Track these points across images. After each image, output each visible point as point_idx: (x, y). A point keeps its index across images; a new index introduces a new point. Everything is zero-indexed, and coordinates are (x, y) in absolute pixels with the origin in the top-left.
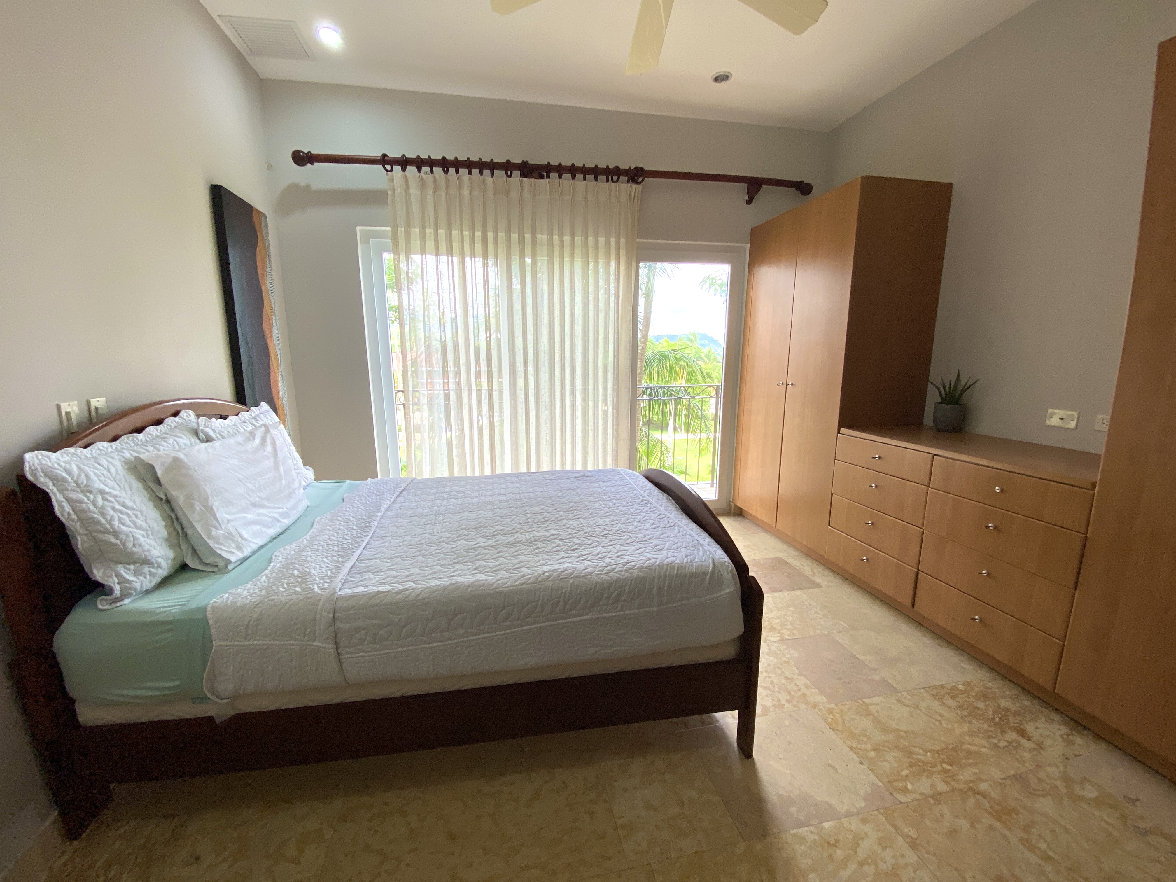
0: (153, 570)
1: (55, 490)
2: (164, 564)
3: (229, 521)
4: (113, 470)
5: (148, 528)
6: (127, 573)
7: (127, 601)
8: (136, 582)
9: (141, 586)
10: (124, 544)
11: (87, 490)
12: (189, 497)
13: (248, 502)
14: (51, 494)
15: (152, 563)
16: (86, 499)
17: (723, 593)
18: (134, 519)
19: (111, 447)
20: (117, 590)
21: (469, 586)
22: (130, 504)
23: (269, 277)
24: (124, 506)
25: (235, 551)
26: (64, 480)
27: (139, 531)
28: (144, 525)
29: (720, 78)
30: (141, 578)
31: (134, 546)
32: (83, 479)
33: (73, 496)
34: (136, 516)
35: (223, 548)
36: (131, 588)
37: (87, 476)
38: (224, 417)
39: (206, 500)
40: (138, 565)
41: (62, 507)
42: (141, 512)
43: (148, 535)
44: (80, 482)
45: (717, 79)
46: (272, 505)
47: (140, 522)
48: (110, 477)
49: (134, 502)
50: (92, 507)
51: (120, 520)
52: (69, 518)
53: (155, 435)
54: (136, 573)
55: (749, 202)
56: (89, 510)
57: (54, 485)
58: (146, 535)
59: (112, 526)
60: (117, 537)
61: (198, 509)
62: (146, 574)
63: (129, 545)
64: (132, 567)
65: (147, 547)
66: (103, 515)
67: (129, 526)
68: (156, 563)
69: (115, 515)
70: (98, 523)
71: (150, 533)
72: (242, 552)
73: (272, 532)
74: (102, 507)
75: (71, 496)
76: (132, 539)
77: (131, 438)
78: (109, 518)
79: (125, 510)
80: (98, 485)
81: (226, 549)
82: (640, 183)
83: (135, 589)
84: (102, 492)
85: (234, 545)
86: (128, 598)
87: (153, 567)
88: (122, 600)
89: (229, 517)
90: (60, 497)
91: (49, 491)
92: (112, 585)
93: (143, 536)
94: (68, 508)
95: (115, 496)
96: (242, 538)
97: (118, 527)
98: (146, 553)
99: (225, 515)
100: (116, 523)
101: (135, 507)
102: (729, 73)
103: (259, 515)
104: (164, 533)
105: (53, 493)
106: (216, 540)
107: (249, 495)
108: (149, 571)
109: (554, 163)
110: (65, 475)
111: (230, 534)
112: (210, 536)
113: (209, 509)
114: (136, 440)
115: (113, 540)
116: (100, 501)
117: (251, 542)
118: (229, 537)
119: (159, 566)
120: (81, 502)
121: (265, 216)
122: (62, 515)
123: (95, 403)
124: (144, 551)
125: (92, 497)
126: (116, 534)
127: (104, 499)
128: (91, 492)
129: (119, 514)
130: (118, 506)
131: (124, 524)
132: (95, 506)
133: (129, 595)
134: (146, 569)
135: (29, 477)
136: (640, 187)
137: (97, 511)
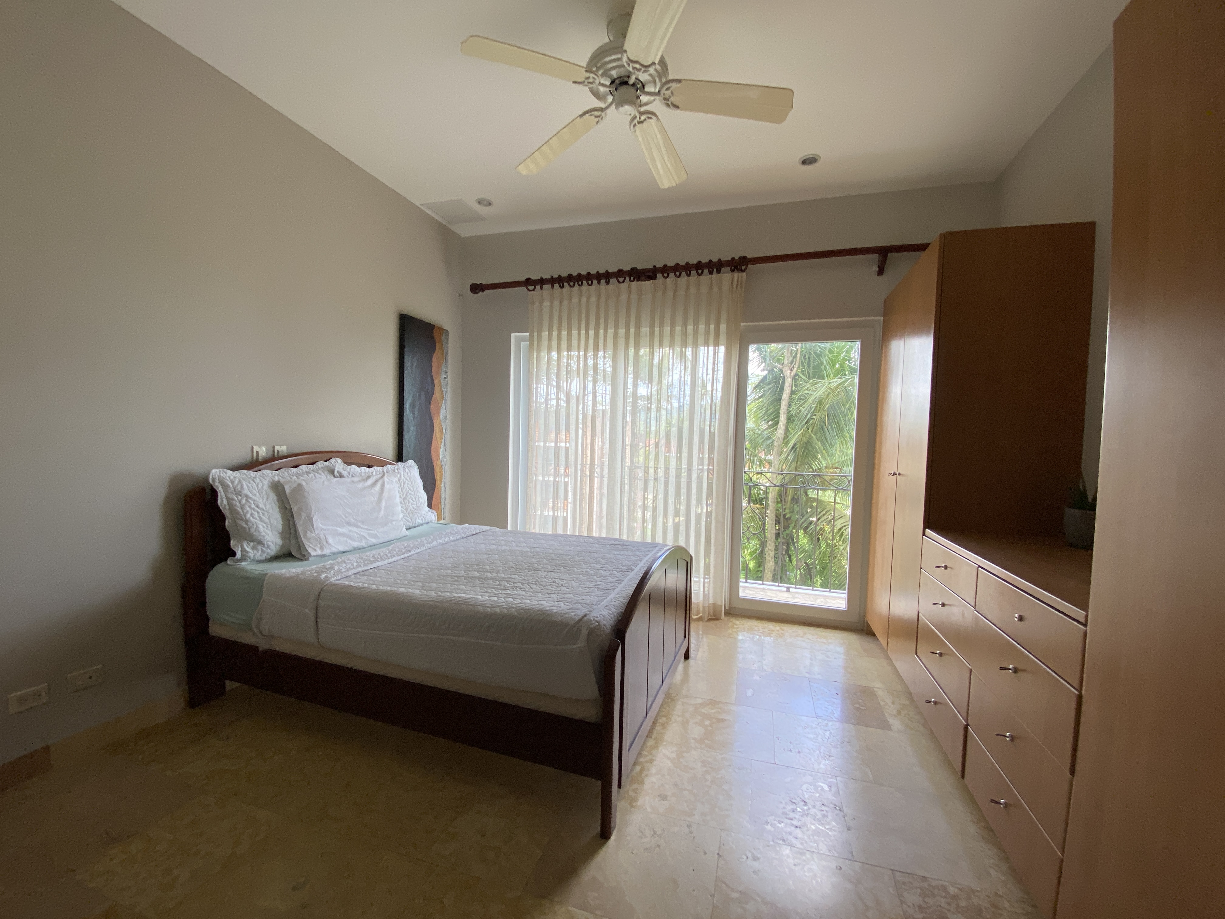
0: (264, 549)
1: (222, 490)
2: (272, 546)
3: (322, 529)
4: (260, 485)
5: (269, 523)
6: (248, 547)
7: (243, 563)
8: (252, 553)
9: (254, 556)
10: (249, 529)
11: (239, 493)
12: (300, 509)
13: (344, 521)
14: (218, 492)
15: (263, 544)
16: (236, 499)
17: (575, 646)
18: (261, 516)
19: (272, 474)
20: (239, 555)
21: (399, 594)
22: (261, 505)
23: (443, 373)
24: (258, 507)
25: (318, 549)
26: (228, 486)
27: (262, 523)
28: (267, 520)
29: (808, 161)
30: (255, 551)
31: (255, 531)
32: (239, 488)
33: (230, 496)
34: (263, 515)
35: (311, 545)
36: (247, 556)
37: (242, 486)
38: (369, 467)
39: (310, 514)
40: (256, 543)
41: (222, 500)
42: (268, 513)
43: (267, 527)
44: (237, 488)
45: (804, 162)
46: (366, 527)
47: (265, 518)
48: (256, 489)
49: (265, 506)
50: (238, 504)
51: (252, 515)
52: (225, 508)
53: (304, 470)
54: (254, 548)
55: (881, 272)
56: (236, 505)
57: (222, 488)
58: (266, 527)
59: (245, 516)
60: (247, 524)
61: (303, 517)
62: (259, 550)
63: (253, 530)
64: (252, 544)
65: (263, 533)
66: (242, 508)
67: (256, 519)
68: (267, 545)
69: (250, 511)
70: (239, 513)
71: (269, 526)
72: (322, 551)
73: (356, 544)
74: (244, 505)
75: (229, 496)
76: (255, 527)
77: (287, 470)
78: (245, 511)
79: (257, 509)
80: (246, 491)
81: (312, 546)
82: (743, 271)
83: (249, 558)
84: (247, 497)
85: (319, 546)
86: (245, 561)
87: (264, 547)
88: (241, 562)
89: (323, 527)
90: (223, 493)
91: (218, 490)
92: (236, 551)
93: (264, 527)
94: (225, 502)
95: (254, 500)
96: (327, 542)
97: (249, 518)
98: (262, 537)
99: (321, 525)
100: (248, 516)
101: (264, 508)
102: (818, 155)
103: (350, 531)
104: (280, 528)
105: (220, 492)
106: (309, 539)
107: (345, 516)
108: (262, 549)
109: (659, 265)
110: (230, 484)
111: (319, 538)
112: (305, 536)
113: (310, 519)
114: (290, 472)
115: (244, 525)
116: (244, 501)
117: (332, 546)
118: (318, 539)
119: (268, 547)
120: (234, 500)
121: (447, 332)
122: (222, 506)
123: (277, 448)
124: (260, 535)
125: (240, 498)
126: (247, 521)
127: (247, 500)
128: (240, 495)
129: (252, 510)
130: (253, 506)
131: (253, 517)
132: (240, 503)
133: (245, 560)
134: (259, 547)
135: (211, 481)
136: (744, 274)
137: (240, 507)
